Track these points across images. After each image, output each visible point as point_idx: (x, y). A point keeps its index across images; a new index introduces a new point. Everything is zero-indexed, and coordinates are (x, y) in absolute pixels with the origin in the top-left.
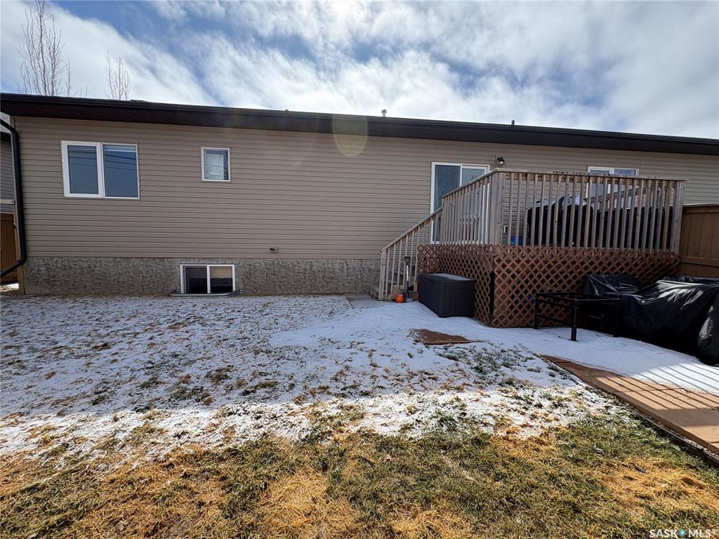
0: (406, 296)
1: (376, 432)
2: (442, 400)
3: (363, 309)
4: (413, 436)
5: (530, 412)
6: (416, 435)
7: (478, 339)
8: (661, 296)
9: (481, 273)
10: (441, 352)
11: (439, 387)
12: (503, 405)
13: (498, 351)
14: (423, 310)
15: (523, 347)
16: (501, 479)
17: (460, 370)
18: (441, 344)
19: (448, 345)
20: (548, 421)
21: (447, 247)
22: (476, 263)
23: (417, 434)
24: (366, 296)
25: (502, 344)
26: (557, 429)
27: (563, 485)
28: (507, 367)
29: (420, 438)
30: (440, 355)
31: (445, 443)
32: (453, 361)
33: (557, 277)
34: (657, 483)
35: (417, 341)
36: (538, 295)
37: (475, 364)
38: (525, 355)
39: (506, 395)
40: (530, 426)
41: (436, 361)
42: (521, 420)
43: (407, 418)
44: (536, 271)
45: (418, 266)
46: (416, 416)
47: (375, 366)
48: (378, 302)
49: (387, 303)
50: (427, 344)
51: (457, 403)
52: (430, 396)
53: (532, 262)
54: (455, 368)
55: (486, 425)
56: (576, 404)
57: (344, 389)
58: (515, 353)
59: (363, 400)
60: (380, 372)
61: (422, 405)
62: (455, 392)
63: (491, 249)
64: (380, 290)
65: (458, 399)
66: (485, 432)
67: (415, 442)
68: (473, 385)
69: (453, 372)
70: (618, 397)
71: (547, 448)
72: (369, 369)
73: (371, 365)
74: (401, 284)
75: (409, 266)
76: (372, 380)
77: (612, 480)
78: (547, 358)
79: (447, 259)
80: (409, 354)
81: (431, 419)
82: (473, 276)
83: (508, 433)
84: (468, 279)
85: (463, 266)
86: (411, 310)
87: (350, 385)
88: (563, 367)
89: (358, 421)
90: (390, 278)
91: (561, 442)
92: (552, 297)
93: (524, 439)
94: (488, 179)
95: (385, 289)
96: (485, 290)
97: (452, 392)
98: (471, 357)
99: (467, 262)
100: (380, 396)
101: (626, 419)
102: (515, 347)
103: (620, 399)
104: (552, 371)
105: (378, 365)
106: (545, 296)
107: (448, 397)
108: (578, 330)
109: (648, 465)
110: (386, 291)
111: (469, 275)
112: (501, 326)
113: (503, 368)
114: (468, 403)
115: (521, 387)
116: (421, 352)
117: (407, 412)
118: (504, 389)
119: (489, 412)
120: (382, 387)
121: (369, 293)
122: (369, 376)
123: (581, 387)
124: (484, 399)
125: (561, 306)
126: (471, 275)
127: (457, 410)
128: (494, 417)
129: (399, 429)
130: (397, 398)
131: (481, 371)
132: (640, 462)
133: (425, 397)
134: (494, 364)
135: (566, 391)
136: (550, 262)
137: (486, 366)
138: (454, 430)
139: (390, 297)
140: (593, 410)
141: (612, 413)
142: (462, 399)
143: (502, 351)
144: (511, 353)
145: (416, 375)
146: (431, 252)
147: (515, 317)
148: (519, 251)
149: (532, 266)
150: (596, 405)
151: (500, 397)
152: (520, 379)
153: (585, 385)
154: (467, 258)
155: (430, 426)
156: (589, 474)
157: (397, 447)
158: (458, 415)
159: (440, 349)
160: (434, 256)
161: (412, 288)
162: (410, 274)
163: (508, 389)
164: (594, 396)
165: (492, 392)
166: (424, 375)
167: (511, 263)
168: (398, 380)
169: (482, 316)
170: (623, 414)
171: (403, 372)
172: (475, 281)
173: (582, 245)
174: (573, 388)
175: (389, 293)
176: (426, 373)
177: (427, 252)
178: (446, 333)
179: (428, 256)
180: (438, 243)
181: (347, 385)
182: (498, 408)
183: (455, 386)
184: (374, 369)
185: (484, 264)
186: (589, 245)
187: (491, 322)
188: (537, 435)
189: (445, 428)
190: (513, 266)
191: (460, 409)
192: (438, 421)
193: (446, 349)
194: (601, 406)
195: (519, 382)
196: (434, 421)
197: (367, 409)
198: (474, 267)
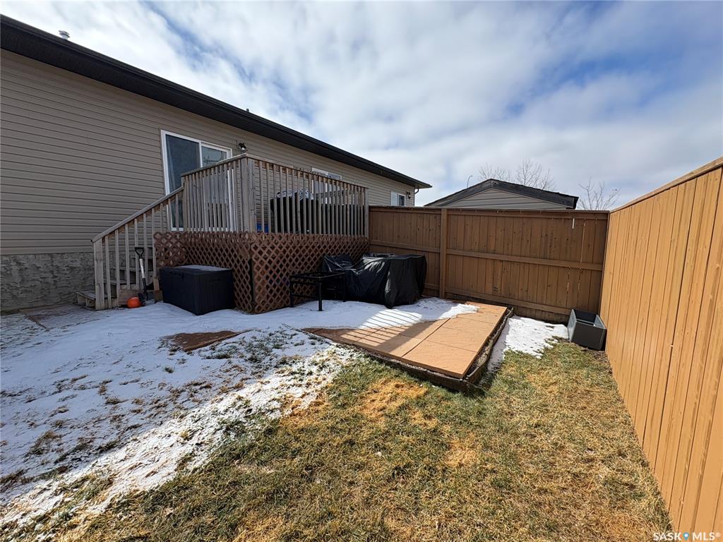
0: (143, 299)
1: (141, 490)
2: (221, 407)
3: (68, 328)
4: (197, 466)
5: (305, 382)
6: (200, 463)
7: (245, 329)
8: (366, 268)
9: (238, 261)
10: (208, 354)
11: (215, 393)
12: (282, 385)
13: (267, 335)
14: (172, 310)
15: (287, 326)
16: (297, 454)
17: (234, 367)
18: (206, 345)
19: (215, 344)
20: (319, 383)
21: (194, 235)
22: (232, 251)
23: (202, 460)
24: (71, 308)
25: (268, 328)
26: (326, 387)
27: (341, 430)
28: (278, 348)
29: (207, 462)
30: (208, 358)
31: (237, 452)
32: (225, 360)
33: (303, 260)
34: (385, 396)
35: (175, 350)
36: (291, 277)
37: (249, 356)
38: (289, 332)
39: (283, 374)
40: (308, 394)
41: (205, 366)
42: (300, 391)
43: (184, 448)
44: (287, 256)
45: (157, 259)
46: (195, 441)
47: (115, 402)
48: (96, 313)
49: (113, 311)
50: (189, 350)
51: (240, 403)
52: (207, 408)
53: (284, 248)
54: (229, 367)
55: (272, 411)
56: (333, 361)
57: (62, 459)
58: (281, 333)
59: (103, 460)
60: (125, 407)
61: (199, 423)
62: (234, 391)
63: (247, 236)
64: (98, 296)
65: (240, 398)
66: (274, 418)
67: (203, 470)
68: (251, 377)
69: (227, 371)
70: (356, 346)
71: (323, 406)
72: (106, 411)
73: (108, 403)
74: (133, 282)
75: (144, 260)
76: (115, 423)
77: (365, 407)
78: (306, 331)
79: (195, 248)
80: (167, 370)
81: (214, 434)
82: (230, 265)
83: (292, 409)
84: (224, 269)
85: (217, 255)
86: (153, 314)
87: (72, 447)
88: (319, 334)
89: (103, 494)
90: (113, 277)
91: (332, 396)
92: (301, 278)
93: (306, 408)
94: (237, 163)
95: (106, 293)
96: (244, 278)
97: (231, 393)
98: (242, 350)
99: (221, 250)
100: (135, 440)
101: (362, 360)
102: (280, 328)
103: (357, 347)
104: (312, 340)
105: (120, 399)
106: (296, 277)
107: (228, 400)
108: (323, 301)
109: (379, 386)
110: (109, 295)
111: (225, 264)
112: (263, 312)
113: (275, 351)
114: (251, 397)
115: (294, 362)
116: (184, 361)
117: (182, 440)
118: (280, 369)
119: (272, 397)
120: (135, 427)
121: (75, 303)
122: (108, 420)
123: (332, 347)
124: (265, 387)
125: (308, 284)
126: (228, 264)
127: (241, 410)
128: (278, 400)
129: (175, 467)
130: (163, 430)
131: (256, 360)
132: (375, 386)
133: (201, 412)
134: (266, 349)
135: (325, 354)
136: (297, 247)
137: (259, 354)
138: (243, 432)
139: (116, 302)
140: (344, 362)
141: (355, 358)
142: (244, 395)
143: (271, 335)
144: (278, 334)
145: (183, 391)
146: (174, 241)
147: (275, 299)
148: (273, 237)
149: (284, 252)
150: (345, 356)
151: (279, 379)
152: (291, 356)
153: (335, 344)
154: (221, 246)
155: (215, 442)
156: (353, 411)
157: (178, 492)
158: (244, 415)
159: (206, 351)
160: (179, 245)
161: (151, 287)
162: (147, 269)
163: (284, 369)
164: (342, 350)
165: (270, 377)
166: (194, 388)
167: (267, 250)
168: (158, 407)
169: (244, 305)
170: (360, 357)
171: (165, 393)
172: (233, 270)
173: (318, 233)
174: (329, 349)
175: (114, 297)
176: (196, 384)
177: (169, 241)
178: (210, 331)
179: (171, 245)
180: (181, 229)
181: (65, 451)
182: (279, 390)
183: (234, 386)
184: (114, 409)
185: (240, 251)
186: (322, 233)
187: (253, 309)
188: (314, 399)
189: (232, 435)
190: (269, 252)
191: (245, 408)
192: (224, 432)
193: (214, 349)
194: (348, 356)
195: (291, 358)
196: (219, 435)
197: (115, 467)
198: (230, 256)
